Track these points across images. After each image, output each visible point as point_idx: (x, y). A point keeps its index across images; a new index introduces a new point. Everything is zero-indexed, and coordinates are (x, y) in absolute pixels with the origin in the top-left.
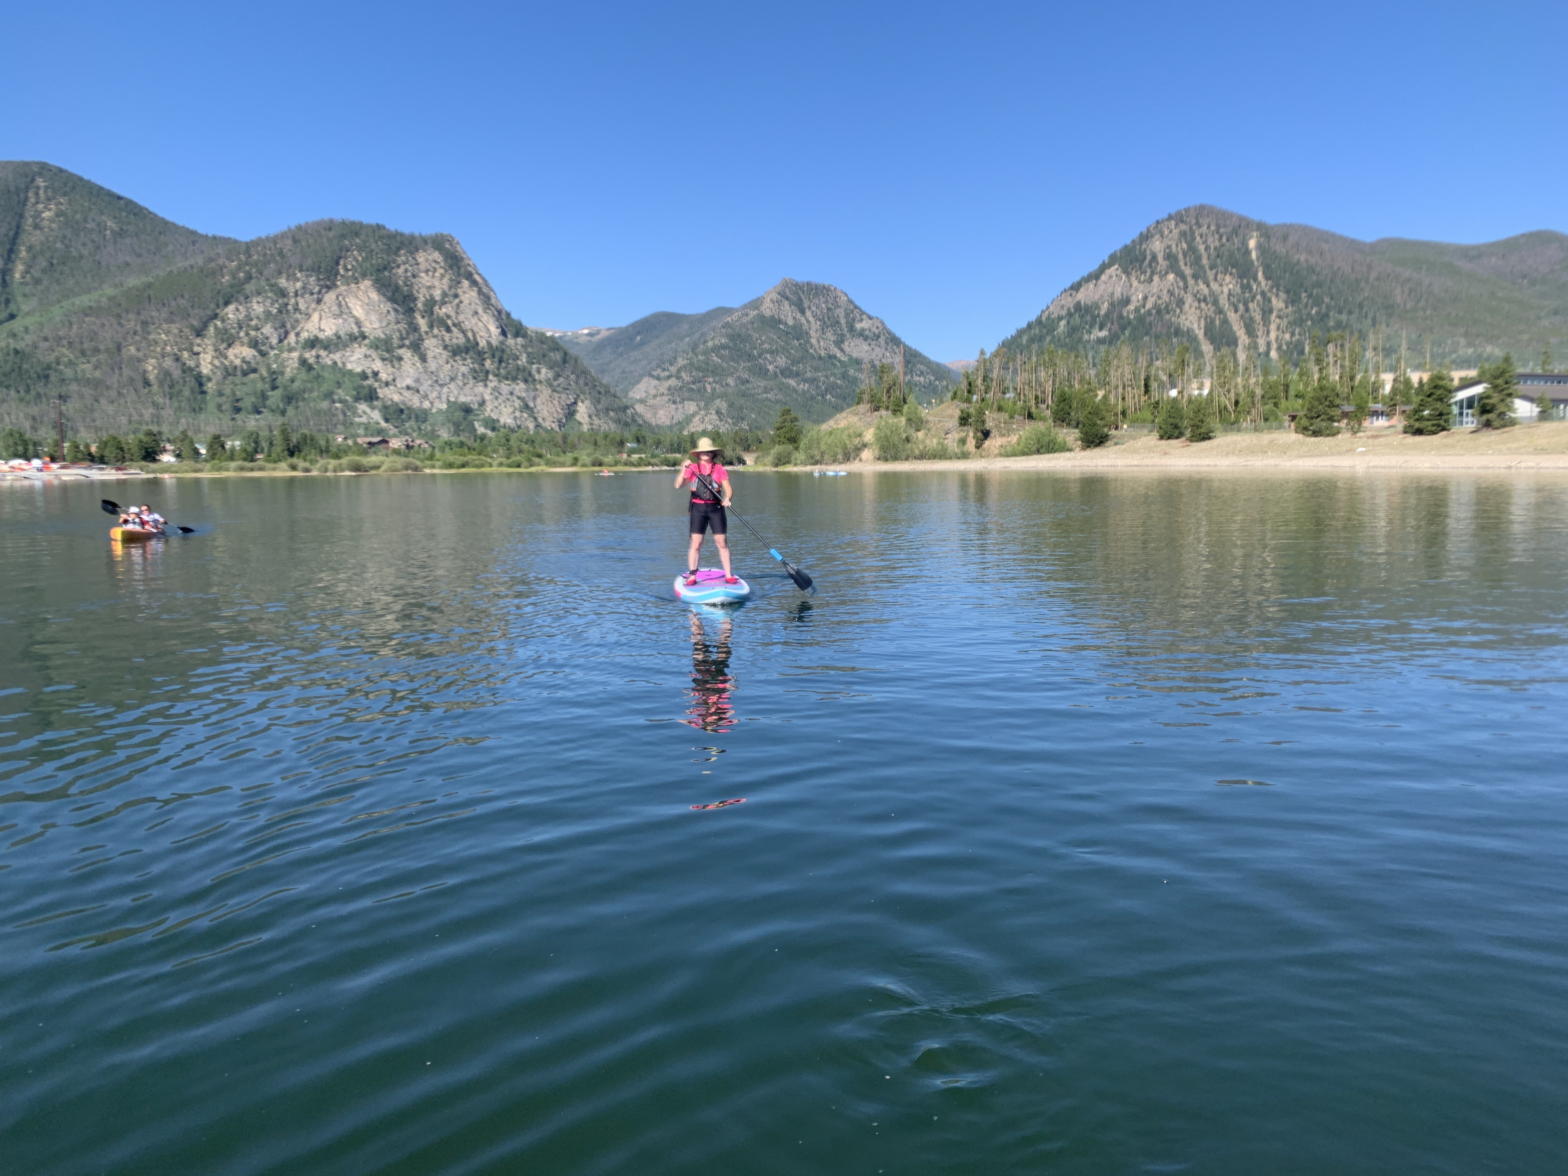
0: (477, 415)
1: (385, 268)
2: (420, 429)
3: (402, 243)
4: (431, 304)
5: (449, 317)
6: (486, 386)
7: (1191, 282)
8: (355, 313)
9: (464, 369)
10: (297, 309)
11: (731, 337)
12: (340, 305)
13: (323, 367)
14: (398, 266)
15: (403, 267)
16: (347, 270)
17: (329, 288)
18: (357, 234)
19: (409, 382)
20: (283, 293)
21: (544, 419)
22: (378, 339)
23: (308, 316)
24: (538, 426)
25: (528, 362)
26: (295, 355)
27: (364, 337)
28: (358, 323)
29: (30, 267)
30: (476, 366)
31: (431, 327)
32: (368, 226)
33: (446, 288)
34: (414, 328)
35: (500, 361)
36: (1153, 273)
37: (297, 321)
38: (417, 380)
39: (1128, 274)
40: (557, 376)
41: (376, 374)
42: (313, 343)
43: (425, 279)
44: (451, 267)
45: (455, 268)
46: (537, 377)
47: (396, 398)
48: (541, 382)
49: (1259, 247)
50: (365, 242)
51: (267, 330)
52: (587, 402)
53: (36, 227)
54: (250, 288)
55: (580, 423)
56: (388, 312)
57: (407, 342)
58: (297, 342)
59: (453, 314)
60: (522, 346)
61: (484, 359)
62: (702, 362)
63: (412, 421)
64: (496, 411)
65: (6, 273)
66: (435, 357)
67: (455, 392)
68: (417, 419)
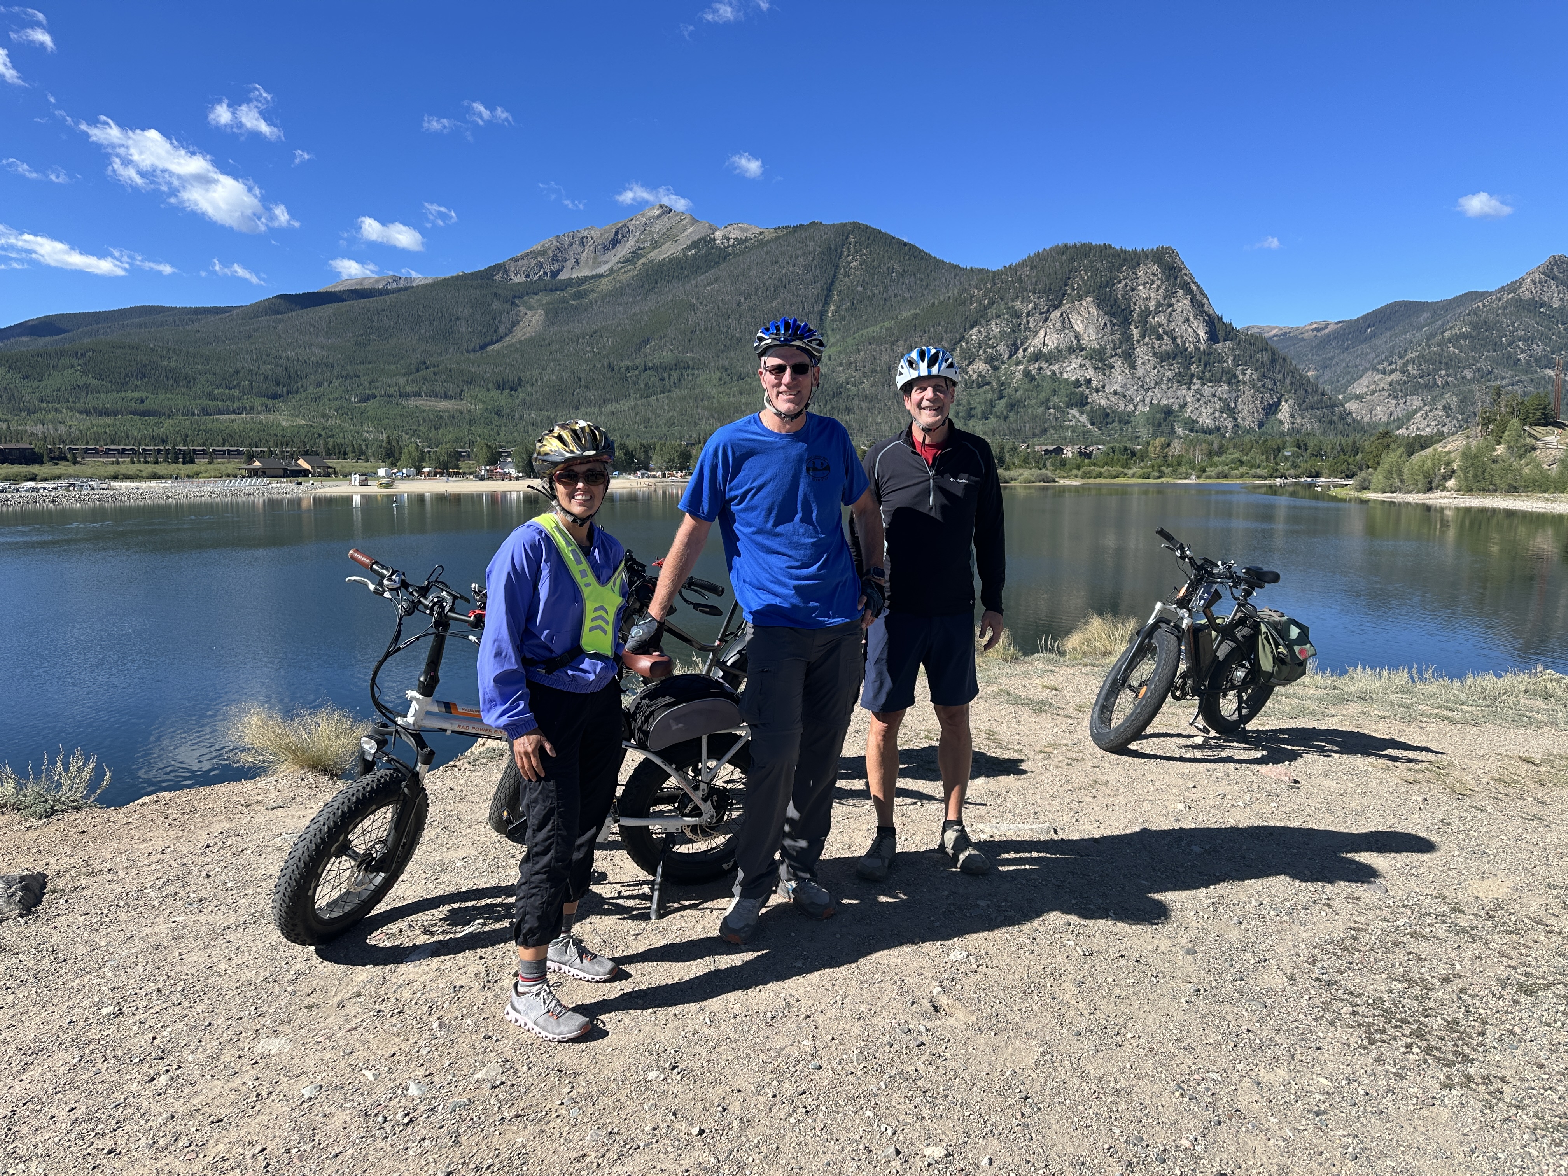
0: (1178, 416)
1: (1107, 285)
2: (1122, 429)
3: (1125, 260)
4: (1146, 313)
5: (1160, 325)
6: (1189, 389)
8: (1076, 327)
9: (1169, 374)
10: (1027, 328)
11: (1475, 326)
12: (1063, 322)
13: (1044, 378)
14: (1120, 282)
15: (1123, 282)
16: (1074, 289)
17: (1056, 307)
18: (1086, 256)
19: (1116, 387)
20: (1017, 315)
21: (1243, 419)
22: (1094, 350)
23: (1037, 332)
24: (1236, 426)
26: (1021, 367)
27: (1083, 349)
28: (1078, 337)
29: (839, 307)
31: (1143, 336)
32: (1095, 247)
33: (1160, 298)
34: (1128, 337)
35: (1205, 366)
37: (1026, 338)
38: (1124, 386)
41: (1089, 381)
42: (1037, 357)
43: (1142, 291)
44: (1168, 279)
45: (1172, 279)
46: (1241, 377)
47: (1103, 402)
48: (1245, 383)
50: (1091, 262)
51: (1001, 347)
53: (847, 275)
54: (992, 311)
55: (1281, 422)
56: (1105, 324)
57: (1119, 351)
58: (1024, 357)
59: (1165, 322)
60: (1231, 349)
61: (1190, 363)
62: (1435, 353)
63: (1116, 424)
64: (1197, 412)
65: (822, 314)
66: (1143, 363)
67: (1159, 396)
68: (1120, 422)
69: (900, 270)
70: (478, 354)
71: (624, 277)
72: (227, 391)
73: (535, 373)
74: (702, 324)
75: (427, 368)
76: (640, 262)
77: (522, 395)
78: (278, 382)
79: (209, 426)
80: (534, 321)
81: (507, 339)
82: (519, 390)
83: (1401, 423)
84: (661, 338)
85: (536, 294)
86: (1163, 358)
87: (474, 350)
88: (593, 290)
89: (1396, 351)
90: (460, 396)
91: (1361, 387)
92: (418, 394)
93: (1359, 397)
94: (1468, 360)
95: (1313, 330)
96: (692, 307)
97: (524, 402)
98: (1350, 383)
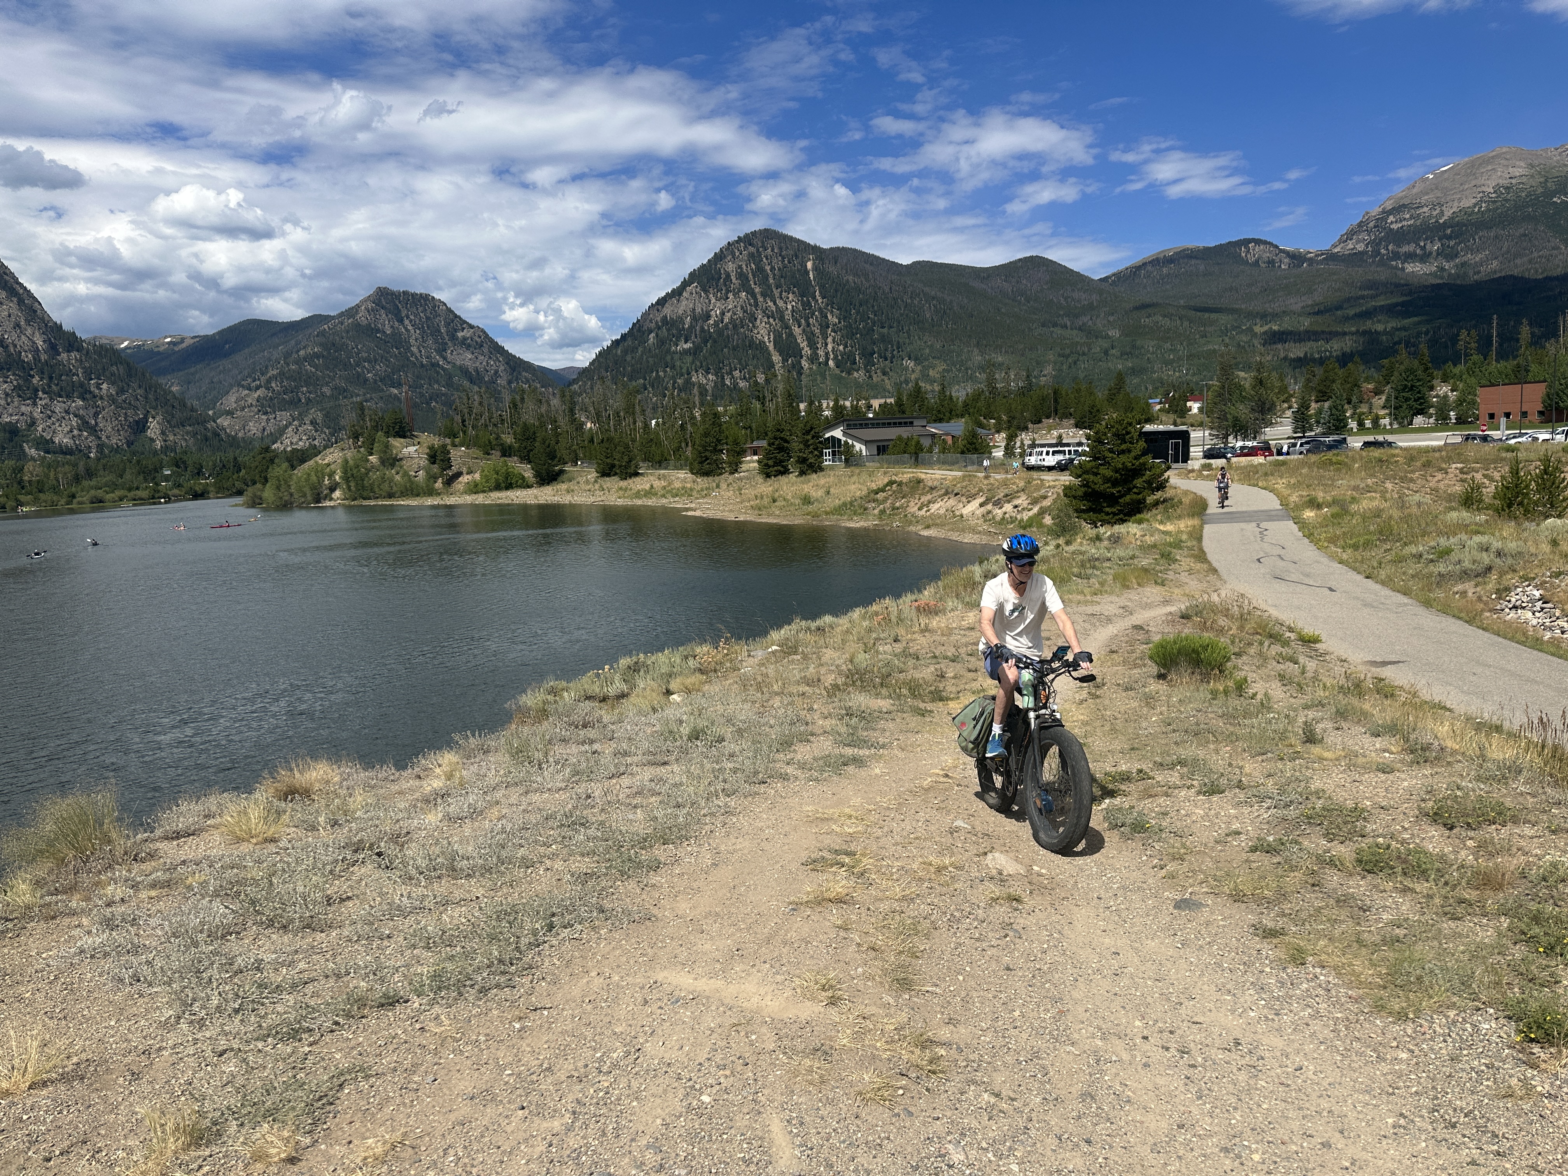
0: (26, 436)
6: (35, 404)
7: (760, 299)
11: (325, 346)
21: (108, 437)
24: (101, 445)
25: (85, 377)
30: (21, 383)
35: (51, 378)
36: (728, 291)
39: (706, 291)
40: (121, 391)
46: (96, 392)
48: (102, 398)
49: (815, 268)
52: (159, 418)
55: (152, 440)
62: (294, 371)
64: (50, 431)
83: (275, 438)
89: (258, 368)
91: (231, 401)
93: (230, 413)
94: (324, 378)
95: (169, 344)
98: (217, 399)
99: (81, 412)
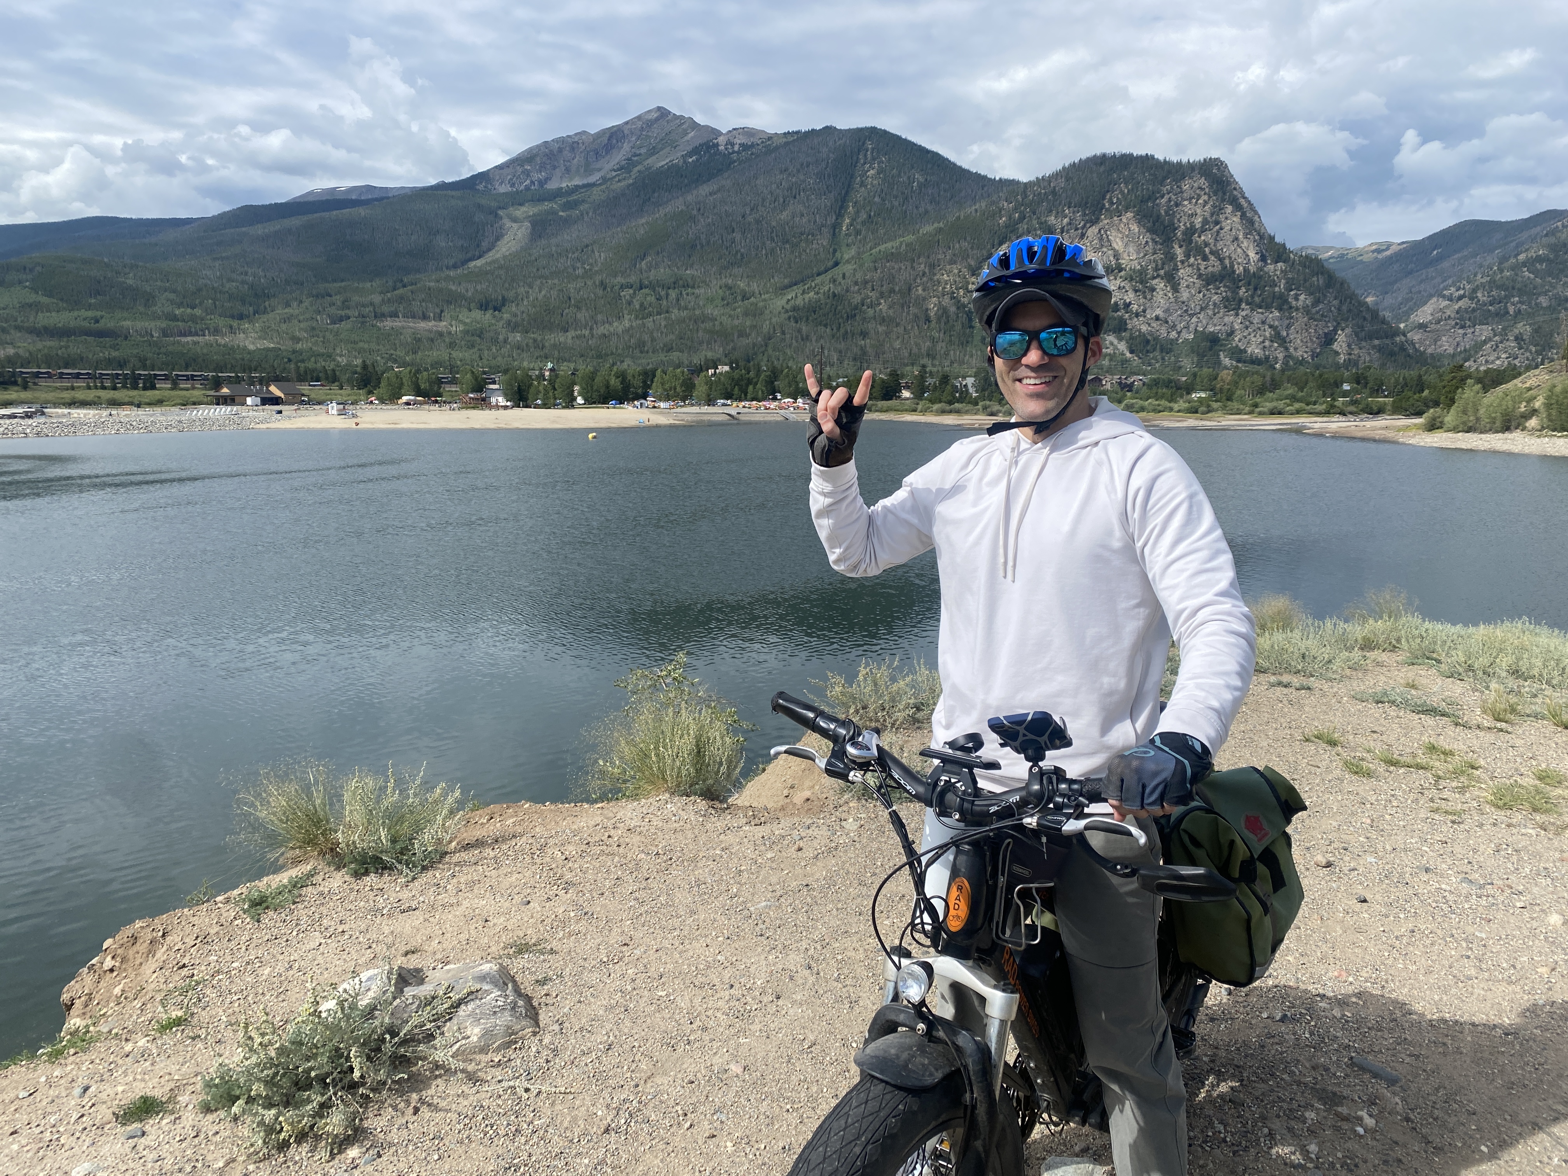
0: (1226, 345)
1: (1149, 198)
2: (1163, 359)
3: (1169, 172)
4: (1191, 231)
5: (1206, 244)
6: (1237, 315)
8: (1114, 245)
9: (1215, 297)
12: (1101, 239)
14: (1162, 197)
15: (1167, 197)
16: (1112, 203)
17: (1094, 222)
18: (1126, 167)
19: (1159, 312)
21: (1296, 349)
22: (1133, 271)
24: (1288, 357)
25: (1286, 289)
27: (1121, 269)
28: (1117, 256)
29: (854, 220)
30: (1229, 294)
31: (1188, 256)
32: (1137, 157)
33: (1208, 215)
34: (1170, 257)
35: (1256, 289)
38: (1167, 311)
40: (1317, 302)
41: (1128, 305)
43: (1187, 207)
44: (1215, 194)
45: (1220, 194)
46: (1294, 303)
47: (1144, 328)
48: (1297, 309)
50: (1132, 174)
52: (1348, 331)
54: (1023, 226)
55: (1337, 353)
56: (1147, 242)
57: (1162, 272)
59: (1211, 241)
60: (1282, 271)
61: (1239, 288)
62: (1508, 279)
63: (1157, 353)
64: (1246, 341)
65: (836, 226)
66: (1188, 286)
67: (1204, 322)
68: (1162, 351)
69: (922, 180)
70: (459, 271)
71: (618, 186)
72: (189, 311)
73: (522, 290)
74: (703, 237)
75: (404, 286)
76: (636, 169)
77: (506, 316)
78: (243, 302)
79: (170, 348)
80: (520, 234)
81: (491, 254)
82: (503, 310)
83: (1468, 355)
84: (658, 253)
85: (521, 204)
86: (1209, 280)
87: (455, 267)
88: (583, 201)
89: (1465, 275)
90: (439, 318)
91: (1425, 314)
92: (394, 315)
93: (1422, 326)
94: (1543, 286)
95: (1373, 251)
96: (693, 219)
97: (509, 323)
98: (1412, 310)
99: (1276, 323)
